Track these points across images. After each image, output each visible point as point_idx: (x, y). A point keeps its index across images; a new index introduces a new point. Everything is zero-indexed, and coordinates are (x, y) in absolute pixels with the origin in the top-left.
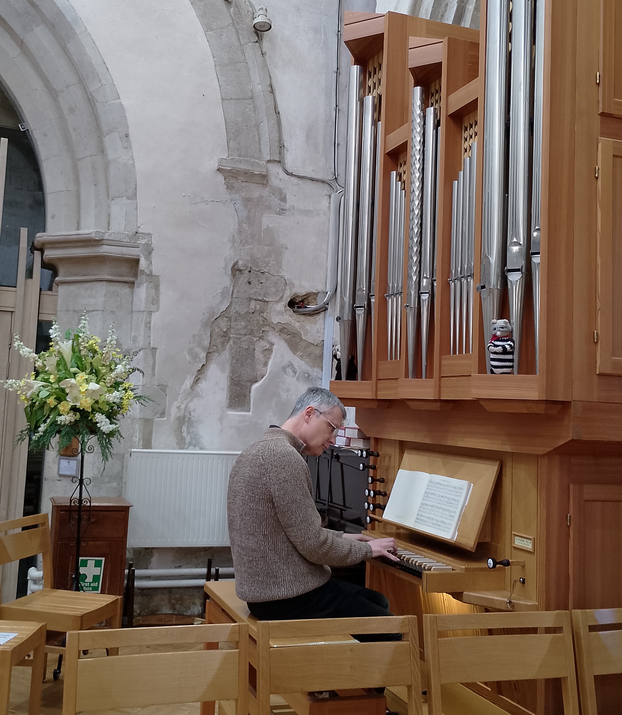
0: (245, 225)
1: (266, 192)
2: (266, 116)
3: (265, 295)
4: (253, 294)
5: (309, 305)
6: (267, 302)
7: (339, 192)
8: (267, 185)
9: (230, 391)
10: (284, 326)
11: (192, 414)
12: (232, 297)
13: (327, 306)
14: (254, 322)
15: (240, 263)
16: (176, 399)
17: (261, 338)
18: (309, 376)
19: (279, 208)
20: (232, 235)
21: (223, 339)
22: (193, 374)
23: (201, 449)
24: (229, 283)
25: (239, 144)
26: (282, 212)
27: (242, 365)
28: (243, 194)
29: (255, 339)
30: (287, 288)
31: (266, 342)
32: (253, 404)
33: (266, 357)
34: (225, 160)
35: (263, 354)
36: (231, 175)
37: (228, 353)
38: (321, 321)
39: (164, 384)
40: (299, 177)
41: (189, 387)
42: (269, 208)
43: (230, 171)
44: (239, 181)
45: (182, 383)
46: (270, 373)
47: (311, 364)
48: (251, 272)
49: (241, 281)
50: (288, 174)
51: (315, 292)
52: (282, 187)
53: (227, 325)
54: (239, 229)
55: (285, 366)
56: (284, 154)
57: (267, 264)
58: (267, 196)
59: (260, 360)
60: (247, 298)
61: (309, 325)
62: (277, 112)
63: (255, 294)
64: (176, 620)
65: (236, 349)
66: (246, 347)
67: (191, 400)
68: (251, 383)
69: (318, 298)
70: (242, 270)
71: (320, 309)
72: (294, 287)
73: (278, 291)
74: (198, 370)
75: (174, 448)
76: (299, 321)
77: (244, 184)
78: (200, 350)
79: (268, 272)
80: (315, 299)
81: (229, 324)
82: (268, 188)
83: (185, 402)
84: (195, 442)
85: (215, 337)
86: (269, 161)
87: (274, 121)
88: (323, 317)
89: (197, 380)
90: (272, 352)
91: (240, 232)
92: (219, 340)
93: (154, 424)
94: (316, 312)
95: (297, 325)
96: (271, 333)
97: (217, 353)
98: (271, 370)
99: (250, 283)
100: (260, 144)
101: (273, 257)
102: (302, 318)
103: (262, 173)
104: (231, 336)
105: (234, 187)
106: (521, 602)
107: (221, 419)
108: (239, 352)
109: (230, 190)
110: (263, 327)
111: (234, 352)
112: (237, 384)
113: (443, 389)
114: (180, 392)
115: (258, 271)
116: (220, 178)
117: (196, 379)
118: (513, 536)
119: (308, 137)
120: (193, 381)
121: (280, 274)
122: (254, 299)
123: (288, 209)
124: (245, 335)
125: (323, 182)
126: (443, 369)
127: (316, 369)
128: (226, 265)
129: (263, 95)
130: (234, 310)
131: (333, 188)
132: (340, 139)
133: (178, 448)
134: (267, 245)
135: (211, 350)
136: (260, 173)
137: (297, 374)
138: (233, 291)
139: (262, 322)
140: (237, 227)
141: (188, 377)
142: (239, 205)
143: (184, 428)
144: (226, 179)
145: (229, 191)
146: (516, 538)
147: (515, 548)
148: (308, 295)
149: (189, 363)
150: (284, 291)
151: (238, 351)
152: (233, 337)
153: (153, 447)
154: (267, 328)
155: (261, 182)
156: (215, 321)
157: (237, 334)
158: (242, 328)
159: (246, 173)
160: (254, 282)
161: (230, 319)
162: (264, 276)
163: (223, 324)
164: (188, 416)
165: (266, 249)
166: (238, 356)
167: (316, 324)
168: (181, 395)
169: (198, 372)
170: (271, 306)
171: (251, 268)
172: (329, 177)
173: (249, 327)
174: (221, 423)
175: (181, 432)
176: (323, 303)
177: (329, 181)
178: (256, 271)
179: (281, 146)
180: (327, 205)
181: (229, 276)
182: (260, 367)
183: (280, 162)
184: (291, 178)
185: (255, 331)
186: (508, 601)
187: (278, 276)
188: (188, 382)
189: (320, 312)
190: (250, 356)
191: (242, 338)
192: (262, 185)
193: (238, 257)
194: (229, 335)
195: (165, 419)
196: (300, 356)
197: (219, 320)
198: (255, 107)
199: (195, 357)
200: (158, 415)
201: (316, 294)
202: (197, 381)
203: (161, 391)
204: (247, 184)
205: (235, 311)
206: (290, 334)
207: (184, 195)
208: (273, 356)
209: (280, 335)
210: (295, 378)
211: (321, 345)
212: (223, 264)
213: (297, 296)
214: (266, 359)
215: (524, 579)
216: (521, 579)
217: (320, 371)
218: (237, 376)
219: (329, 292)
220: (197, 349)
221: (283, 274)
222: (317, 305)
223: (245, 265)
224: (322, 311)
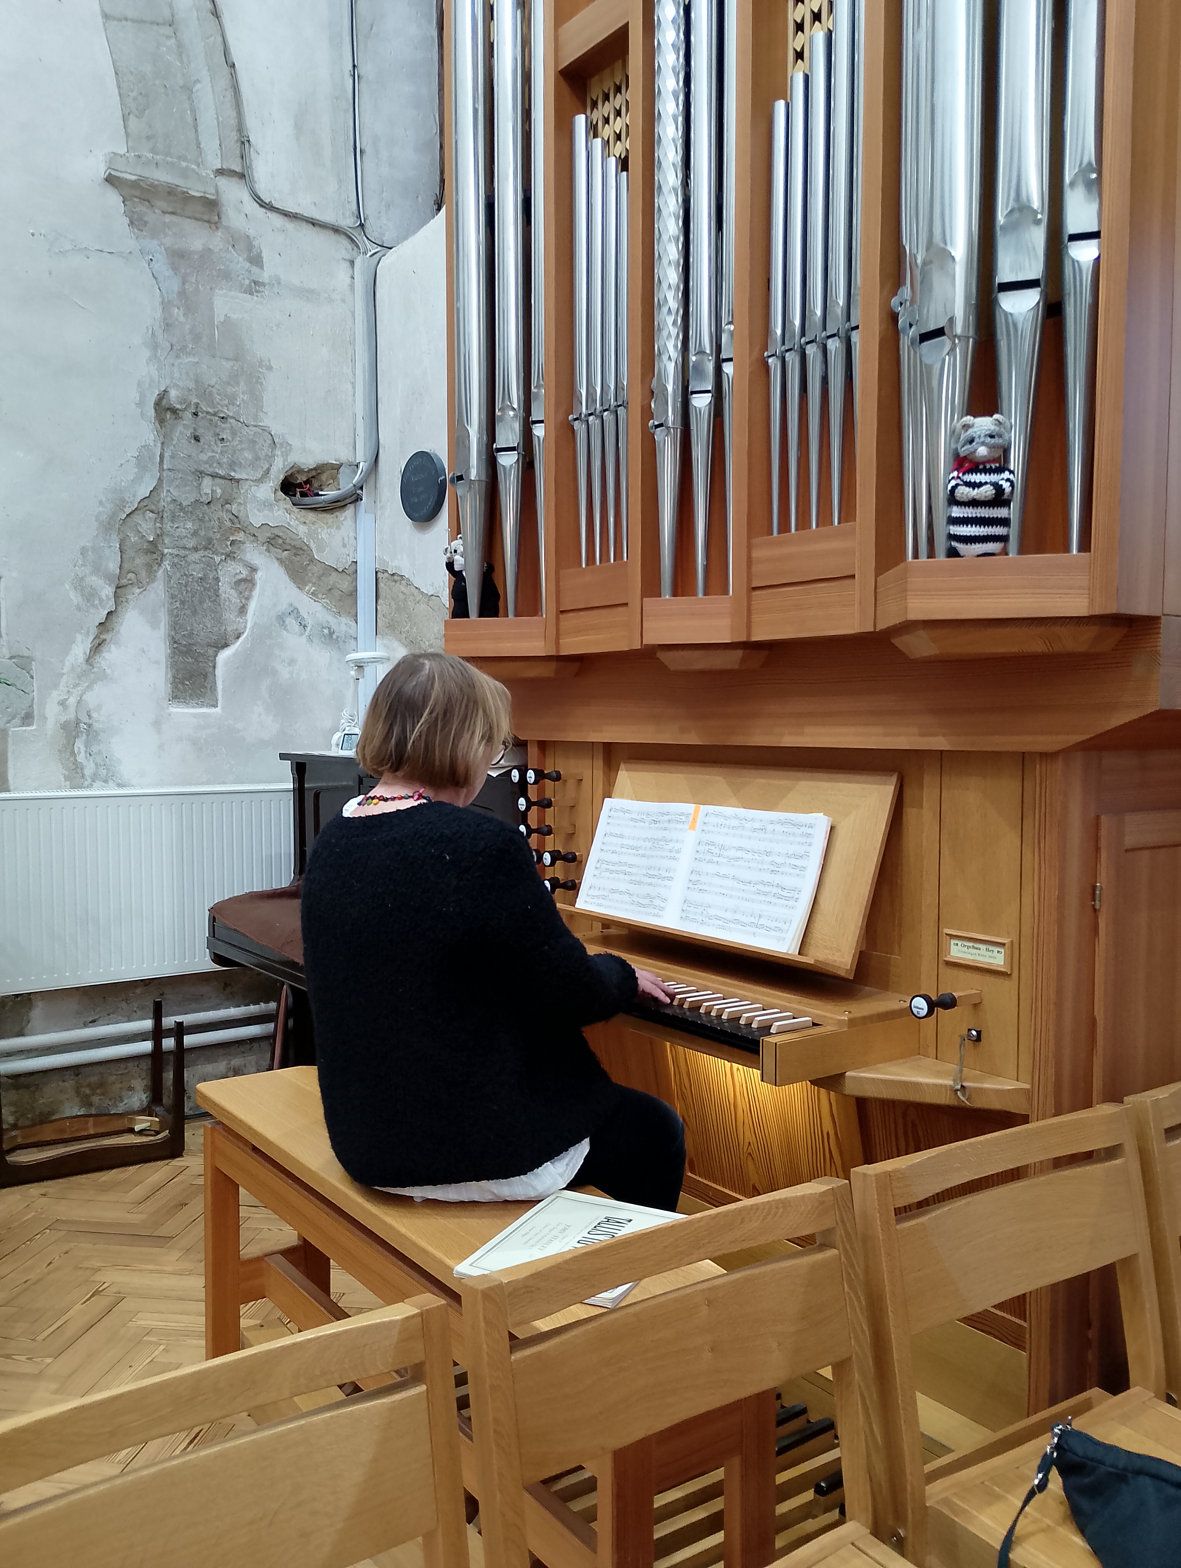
0: (176, 310)
1: (217, 241)
2: (207, 68)
3: (232, 465)
4: (206, 462)
5: (322, 490)
6: (238, 481)
7: (370, 254)
8: (218, 225)
9: (172, 667)
10: (276, 531)
11: (95, 715)
12: (161, 469)
13: (359, 492)
14: (213, 522)
15: (173, 393)
16: (56, 686)
17: (230, 556)
18: (331, 633)
19: (248, 279)
20: (150, 332)
21: (148, 558)
22: (88, 632)
23: (119, 785)
24: (152, 437)
25: (150, 127)
26: (255, 287)
27: (195, 613)
28: (168, 241)
29: (217, 559)
30: (278, 452)
31: (241, 564)
32: (224, 690)
33: (243, 596)
34: (121, 157)
35: (236, 589)
36: (138, 193)
37: (161, 587)
38: (349, 523)
39: (26, 653)
40: (286, 214)
41: (81, 658)
42: (226, 276)
43: (135, 185)
44: (156, 211)
45: (67, 651)
46: (253, 628)
47: (335, 610)
48: (197, 415)
49: (177, 434)
50: (262, 204)
51: (334, 462)
52: (252, 232)
53: (156, 529)
54: (165, 319)
55: (283, 614)
56: (251, 161)
57: (232, 400)
58: (221, 250)
59: (230, 601)
60: (193, 470)
61: (325, 531)
62: (229, 62)
63: (210, 462)
64: (95, 1125)
65: (179, 579)
66: (200, 575)
67: (89, 687)
68: (215, 649)
69: (340, 476)
70: (178, 409)
71: (345, 499)
72: (291, 450)
73: (258, 458)
74: (100, 624)
75: (60, 788)
76: (305, 523)
77: (168, 218)
78: (101, 582)
79: (234, 418)
80: (335, 478)
81: (158, 525)
82: (222, 233)
83: (76, 692)
84: (105, 774)
85: (130, 553)
86: (220, 172)
87: (224, 82)
88: (353, 514)
89: (99, 644)
90: (254, 585)
91: (168, 326)
92: (140, 560)
93: (10, 740)
94: (337, 506)
95: (302, 530)
96: (248, 546)
97: (139, 588)
98: (255, 623)
99: (197, 439)
100: (196, 130)
101: (242, 386)
102: (311, 516)
103: (207, 196)
104: (166, 551)
105: (146, 223)
106: (986, 1086)
107: (157, 724)
108: (186, 586)
109: (139, 230)
110: (233, 534)
111: (175, 586)
112: (186, 652)
113: (755, 618)
114: (64, 671)
115: (215, 414)
116: (113, 199)
117: (97, 641)
118: (944, 939)
119: (298, 127)
120: (90, 646)
121: (261, 422)
122: (208, 475)
123: (266, 281)
124: (196, 549)
125: (336, 230)
126: (754, 569)
127: (344, 620)
128: (143, 397)
129: (198, 19)
130: (167, 496)
131: (358, 246)
132: (364, 139)
133: (68, 786)
134: (228, 359)
135: (124, 582)
136: (202, 195)
137: (308, 629)
138: (162, 456)
139: (228, 524)
140: (159, 314)
141: (79, 637)
142: (161, 265)
143: (79, 745)
144: (126, 203)
145: (136, 231)
146: (953, 942)
147: (949, 964)
148: (320, 469)
149: (79, 608)
150: (270, 458)
151: (184, 582)
152: (171, 554)
153: (11, 788)
154: (240, 536)
155: (206, 217)
156: (127, 519)
157: (177, 547)
158: (189, 536)
159: (171, 192)
160: (207, 437)
161: (160, 515)
162: (227, 425)
163: (147, 526)
164: (87, 720)
165: (228, 366)
166: (184, 593)
167: (338, 528)
168: (65, 676)
169: (101, 628)
170: (246, 491)
171: (197, 405)
172: (348, 222)
173: (202, 533)
174: (159, 732)
175: (73, 753)
176: (351, 485)
177: (349, 229)
178: (208, 413)
179: (244, 142)
180: (348, 280)
181: (151, 422)
182: (231, 616)
183: (242, 176)
184: (269, 214)
185: (215, 541)
186: (959, 1087)
187: (256, 426)
188: (80, 648)
189: (346, 505)
190: (209, 593)
191: (190, 556)
192: (207, 224)
193: (168, 381)
194: (160, 548)
195: (34, 727)
196: (313, 594)
197: (137, 518)
198: (180, 45)
199: (90, 596)
200: (17, 721)
201: (337, 467)
202: (98, 646)
203: (18, 669)
204: (174, 218)
205: (169, 499)
206: (288, 547)
207: (31, 231)
208: (256, 593)
209: (268, 550)
210: (304, 639)
211: (351, 571)
212: (135, 395)
213: (298, 472)
214: (243, 601)
215: (980, 1031)
216: (974, 1033)
217: (354, 624)
218: (184, 635)
219: (362, 464)
220: (94, 578)
221: (266, 422)
222: (339, 489)
223: (183, 401)
224: (350, 503)
